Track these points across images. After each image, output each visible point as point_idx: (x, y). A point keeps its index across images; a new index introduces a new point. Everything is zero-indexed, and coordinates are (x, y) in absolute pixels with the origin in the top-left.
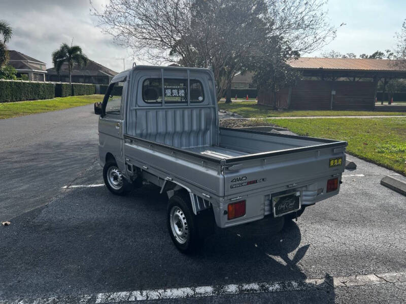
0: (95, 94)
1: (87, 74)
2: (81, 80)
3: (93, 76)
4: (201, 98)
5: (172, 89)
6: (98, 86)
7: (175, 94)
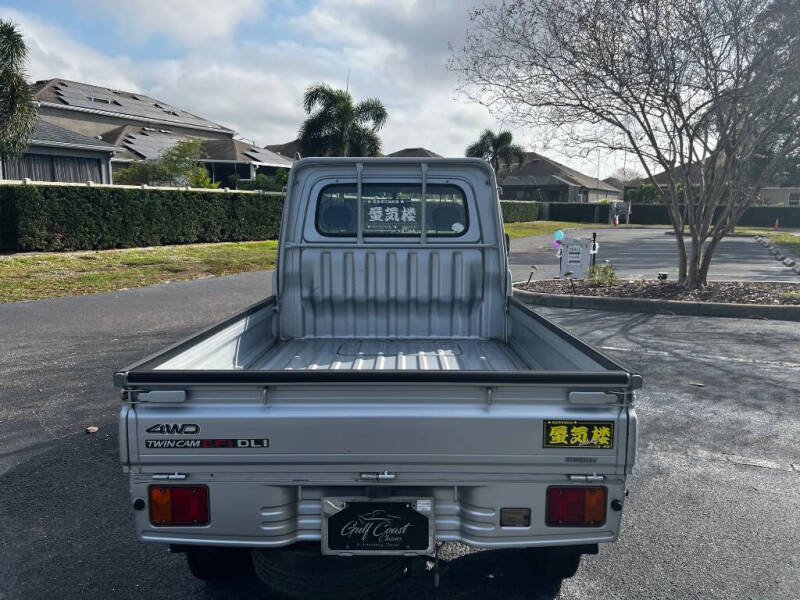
0: (539, 219)
1: (531, 184)
2: (520, 194)
3: (540, 187)
4: (458, 227)
5: (384, 206)
6: (546, 204)
7: (391, 217)
